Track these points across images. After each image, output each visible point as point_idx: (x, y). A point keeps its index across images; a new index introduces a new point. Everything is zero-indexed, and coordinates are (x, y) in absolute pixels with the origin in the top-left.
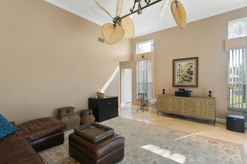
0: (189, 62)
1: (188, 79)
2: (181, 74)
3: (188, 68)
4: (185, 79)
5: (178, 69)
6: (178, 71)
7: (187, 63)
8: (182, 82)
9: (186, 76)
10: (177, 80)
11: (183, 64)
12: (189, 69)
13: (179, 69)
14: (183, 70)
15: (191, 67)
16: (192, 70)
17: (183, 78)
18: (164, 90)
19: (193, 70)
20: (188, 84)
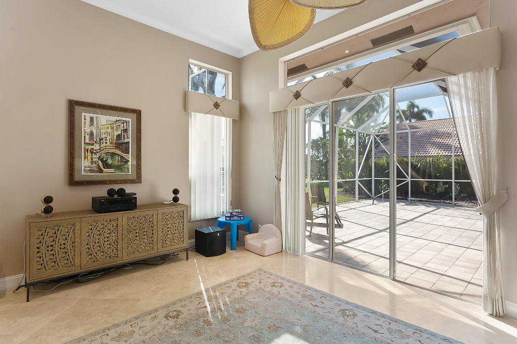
0: (119, 118)
1: (116, 163)
2: (96, 147)
3: (116, 133)
4: (110, 161)
5: (88, 131)
6: (87, 137)
7: (115, 118)
8: (101, 171)
9: (113, 155)
10: (84, 164)
11: (104, 119)
12: (119, 137)
13: (92, 134)
14: (103, 136)
15: (125, 131)
16: (126, 141)
17: (102, 160)
18: (48, 200)
19: (130, 139)
20: (118, 174)
